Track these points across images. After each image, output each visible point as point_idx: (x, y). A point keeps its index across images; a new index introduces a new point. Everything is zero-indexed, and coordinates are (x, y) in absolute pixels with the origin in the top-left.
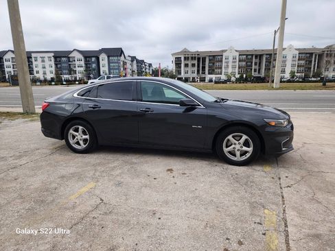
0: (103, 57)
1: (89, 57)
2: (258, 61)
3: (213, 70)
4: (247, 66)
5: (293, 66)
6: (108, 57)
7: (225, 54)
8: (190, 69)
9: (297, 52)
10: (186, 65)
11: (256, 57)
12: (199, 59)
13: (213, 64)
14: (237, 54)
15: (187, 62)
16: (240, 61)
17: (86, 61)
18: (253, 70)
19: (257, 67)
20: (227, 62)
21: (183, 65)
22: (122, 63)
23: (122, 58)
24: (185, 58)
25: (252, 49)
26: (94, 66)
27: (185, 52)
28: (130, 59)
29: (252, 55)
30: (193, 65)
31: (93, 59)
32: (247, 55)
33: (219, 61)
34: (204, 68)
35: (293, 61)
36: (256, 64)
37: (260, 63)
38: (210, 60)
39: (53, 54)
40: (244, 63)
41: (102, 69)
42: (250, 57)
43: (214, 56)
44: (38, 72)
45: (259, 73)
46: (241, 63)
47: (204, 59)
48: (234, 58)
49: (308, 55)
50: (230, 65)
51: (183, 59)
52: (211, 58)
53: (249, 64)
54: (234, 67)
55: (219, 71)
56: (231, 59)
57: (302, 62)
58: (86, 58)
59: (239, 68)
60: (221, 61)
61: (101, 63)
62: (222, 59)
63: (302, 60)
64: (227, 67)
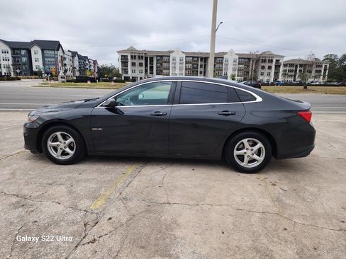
0: (37, 53)
1: (18, 49)
2: (203, 63)
3: (161, 71)
4: (194, 68)
5: (234, 70)
6: (43, 50)
7: (172, 55)
8: (137, 68)
9: (237, 57)
10: (133, 64)
11: (202, 59)
12: (146, 58)
13: (161, 64)
14: (184, 55)
15: (134, 61)
16: (186, 63)
17: (13, 54)
18: (199, 72)
19: (203, 70)
20: (175, 64)
21: (129, 64)
22: (59, 58)
23: (60, 52)
24: (132, 57)
25: (197, 52)
26: (24, 59)
27: (132, 50)
28: (70, 54)
29: (198, 57)
30: (141, 65)
31: (23, 52)
32: (193, 57)
33: (166, 62)
34: (151, 68)
35: (234, 65)
36: (201, 66)
37: (205, 66)
38: (158, 60)
40: (190, 65)
41: (34, 64)
42: (196, 59)
43: (162, 57)
45: (204, 75)
46: (187, 65)
47: (152, 59)
48: (181, 60)
49: (247, 60)
50: (178, 66)
51: (129, 57)
52: (159, 58)
53: (195, 66)
54: (181, 69)
55: (167, 71)
56: (178, 60)
57: (242, 66)
58: (13, 50)
59: (186, 69)
60: (169, 62)
61: (33, 57)
62: (169, 59)
63: (241, 64)
64: (175, 68)
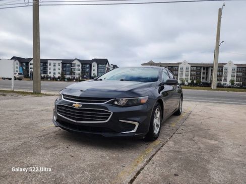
0: (94, 66)
1: (85, 64)
2: (205, 71)
4: (197, 74)
5: (233, 76)
6: (98, 64)
7: (180, 66)
9: (236, 67)
11: (204, 68)
13: (172, 72)
14: (190, 66)
16: (191, 71)
17: (82, 66)
18: (202, 78)
19: (205, 76)
20: (182, 71)
22: (106, 69)
23: (107, 65)
25: (200, 63)
26: (88, 70)
27: (151, 63)
28: (112, 66)
29: (201, 67)
31: (88, 66)
32: (197, 67)
33: (175, 70)
35: (233, 72)
36: (204, 73)
37: (207, 73)
39: (61, 61)
40: (195, 73)
41: (93, 72)
42: (199, 68)
43: (172, 67)
44: (50, 73)
45: (206, 80)
46: (192, 73)
48: (187, 69)
49: (245, 69)
50: (184, 73)
52: (170, 68)
54: (187, 75)
55: (176, 77)
56: (184, 69)
57: (240, 74)
58: (82, 64)
59: (191, 75)
60: (178, 70)
61: (93, 68)
63: (239, 72)
64: (182, 74)
